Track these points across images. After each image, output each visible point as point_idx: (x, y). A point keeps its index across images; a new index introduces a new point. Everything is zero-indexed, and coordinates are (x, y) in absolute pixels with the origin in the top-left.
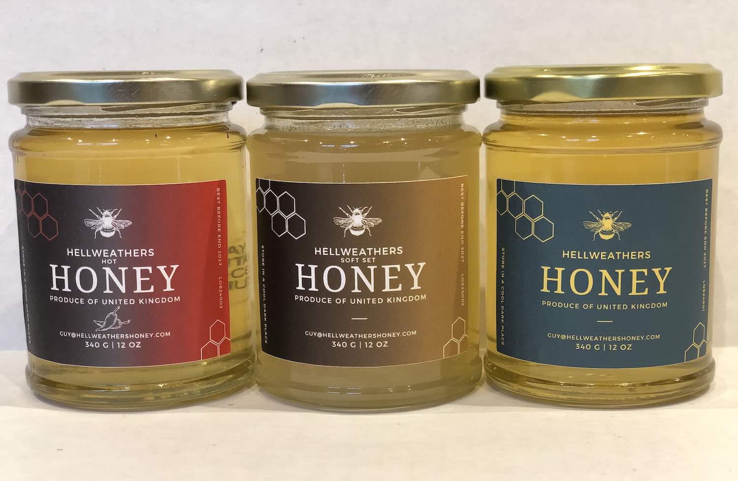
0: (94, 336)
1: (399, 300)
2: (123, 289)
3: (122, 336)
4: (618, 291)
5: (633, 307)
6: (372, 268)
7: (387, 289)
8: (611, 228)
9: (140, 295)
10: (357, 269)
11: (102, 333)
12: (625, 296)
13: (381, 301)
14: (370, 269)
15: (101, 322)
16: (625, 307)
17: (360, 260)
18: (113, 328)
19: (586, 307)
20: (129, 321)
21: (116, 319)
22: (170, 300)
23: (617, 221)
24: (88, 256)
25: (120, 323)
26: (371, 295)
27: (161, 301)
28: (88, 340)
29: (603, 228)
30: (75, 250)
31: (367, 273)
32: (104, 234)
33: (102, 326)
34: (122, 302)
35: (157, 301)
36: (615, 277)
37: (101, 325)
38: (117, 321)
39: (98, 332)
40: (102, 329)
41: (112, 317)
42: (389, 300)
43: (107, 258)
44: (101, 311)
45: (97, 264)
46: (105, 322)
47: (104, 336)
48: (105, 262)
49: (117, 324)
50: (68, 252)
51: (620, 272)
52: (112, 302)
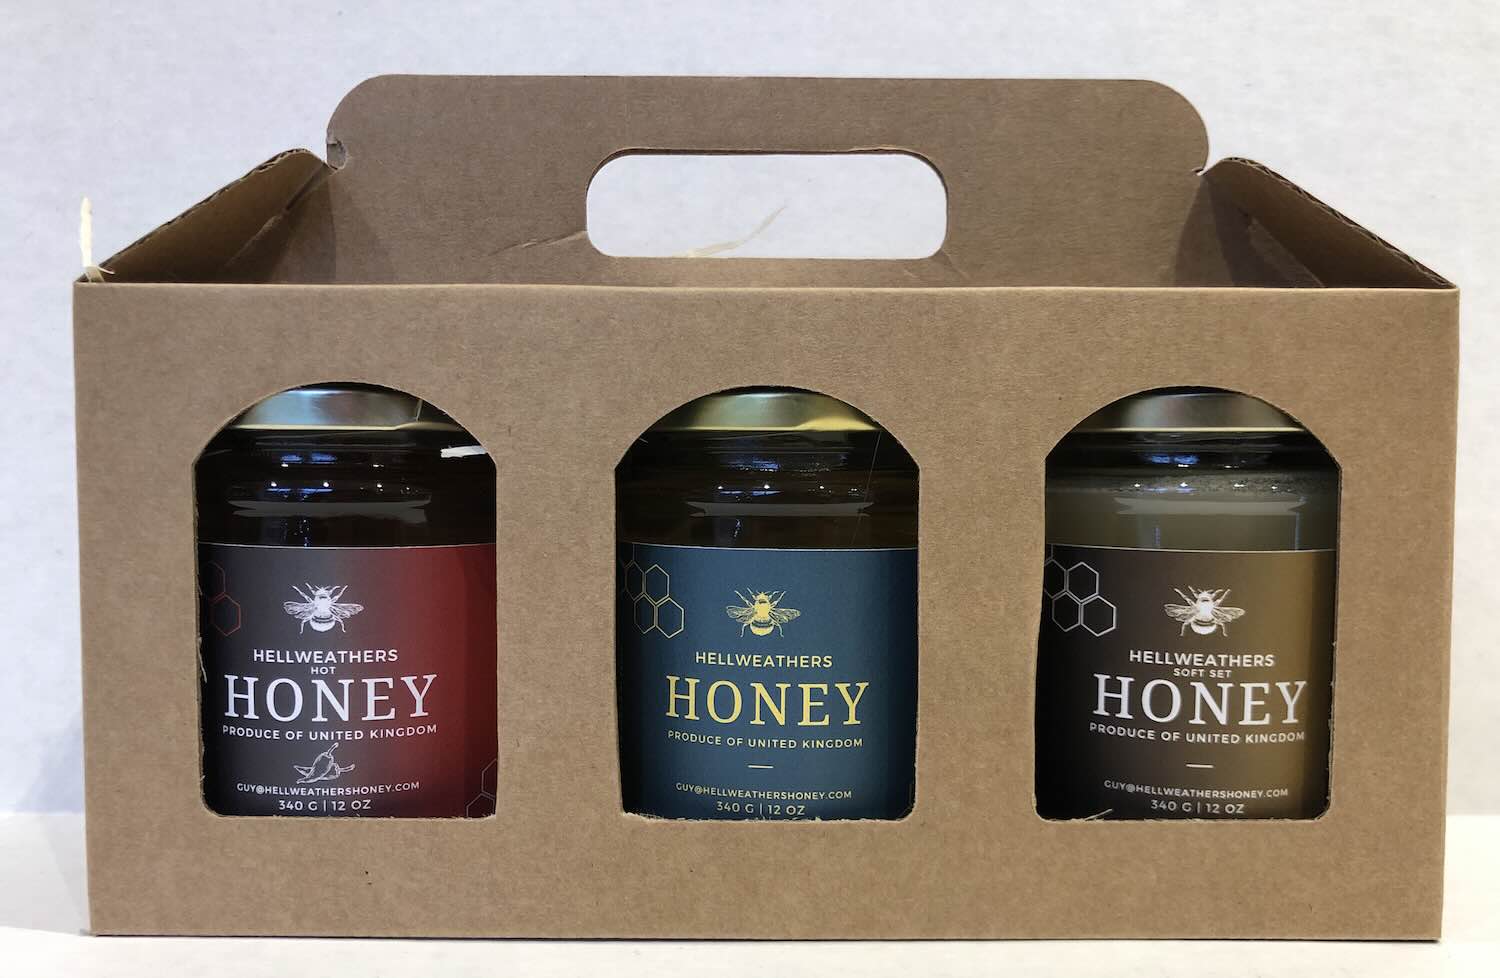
0: (294, 791)
1: (1264, 738)
2: (344, 715)
3: (340, 791)
4: (781, 719)
5: (805, 744)
6: (1225, 687)
7: (1247, 720)
8: (769, 618)
9: (374, 724)
10: (1201, 689)
11: (308, 786)
12: (792, 728)
13: (1236, 739)
14: (1221, 688)
15: (306, 768)
16: (792, 744)
17: (1207, 673)
18: (325, 779)
19: (731, 742)
20: (353, 767)
21: (331, 763)
22: (420, 730)
23: (777, 606)
24: (288, 661)
25: (339, 770)
26: (1222, 729)
27: (405, 733)
28: (282, 797)
29: (756, 618)
30: (268, 652)
31: (1217, 695)
32: (317, 627)
33: (307, 775)
34: (343, 735)
35: (400, 732)
36: (775, 695)
37: (307, 773)
38: (333, 767)
39: (301, 785)
40: (308, 779)
41: (326, 760)
42: (1249, 739)
43: (319, 665)
44: (307, 751)
45: (302, 674)
46: (312, 769)
47: (311, 792)
48: (317, 671)
49: (333, 771)
50: (256, 655)
51: (783, 687)
52: (324, 736)
